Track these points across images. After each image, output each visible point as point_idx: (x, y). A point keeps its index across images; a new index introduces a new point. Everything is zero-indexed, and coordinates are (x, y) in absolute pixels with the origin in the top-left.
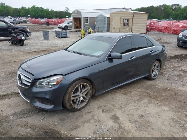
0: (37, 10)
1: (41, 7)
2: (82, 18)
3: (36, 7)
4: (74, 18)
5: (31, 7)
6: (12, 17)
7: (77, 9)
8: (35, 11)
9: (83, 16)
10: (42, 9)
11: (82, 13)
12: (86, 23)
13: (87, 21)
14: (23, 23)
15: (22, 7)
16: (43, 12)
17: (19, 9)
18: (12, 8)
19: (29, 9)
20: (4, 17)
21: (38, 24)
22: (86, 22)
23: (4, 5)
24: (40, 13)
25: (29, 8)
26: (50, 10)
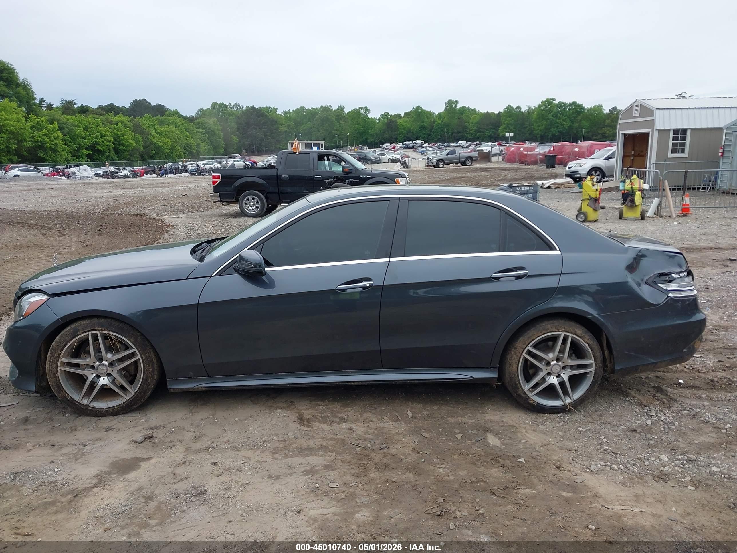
0: (556, 116)
1: (574, 103)
2: (656, 134)
3: (556, 102)
4: (625, 135)
5: (539, 106)
6: (469, 143)
7: (640, 98)
8: (550, 117)
9: (659, 126)
10: (576, 108)
11: (657, 113)
12: (670, 155)
13: (678, 148)
14: (476, 160)
15: (509, 108)
16: (579, 117)
17: (499, 113)
18: (478, 113)
19: (530, 112)
20: (446, 144)
21: (522, 163)
22: (674, 151)
23: (456, 106)
24: (568, 124)
25: (529, 108)
26: (606, 111)
